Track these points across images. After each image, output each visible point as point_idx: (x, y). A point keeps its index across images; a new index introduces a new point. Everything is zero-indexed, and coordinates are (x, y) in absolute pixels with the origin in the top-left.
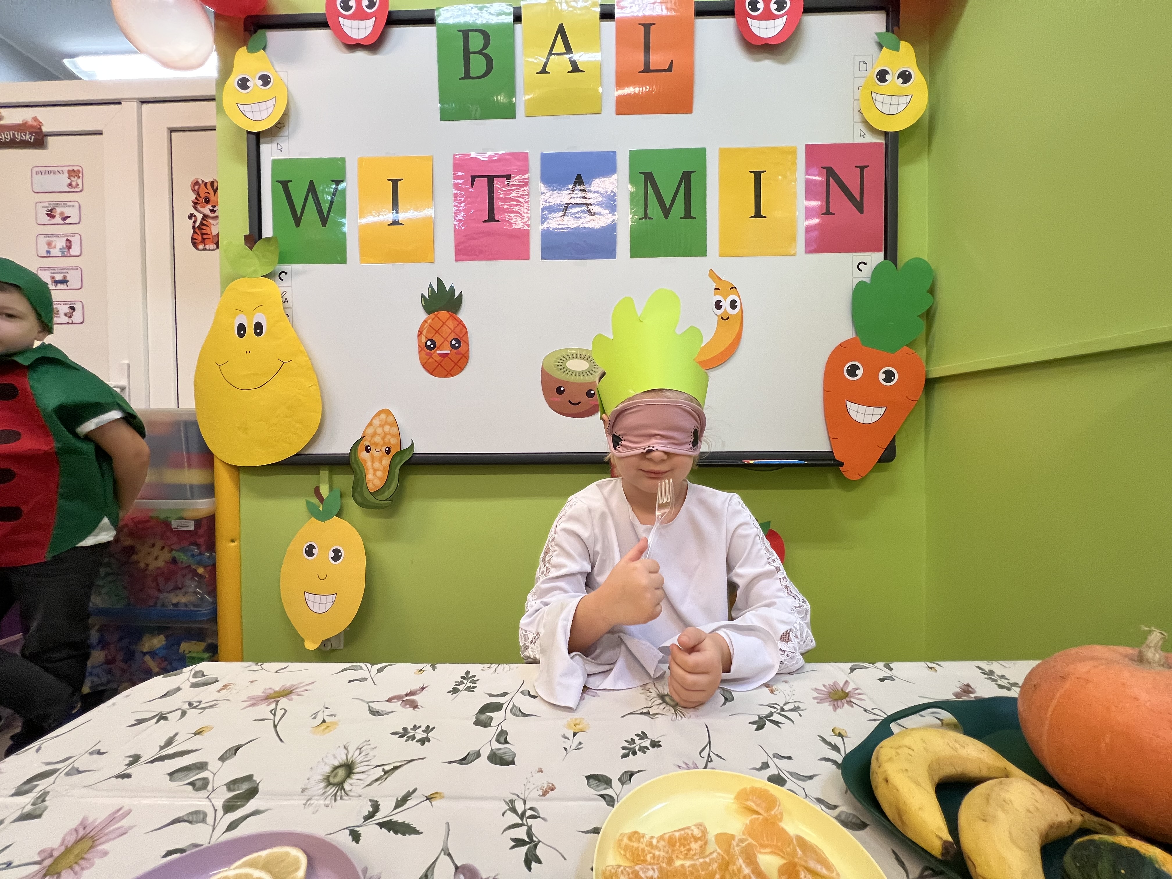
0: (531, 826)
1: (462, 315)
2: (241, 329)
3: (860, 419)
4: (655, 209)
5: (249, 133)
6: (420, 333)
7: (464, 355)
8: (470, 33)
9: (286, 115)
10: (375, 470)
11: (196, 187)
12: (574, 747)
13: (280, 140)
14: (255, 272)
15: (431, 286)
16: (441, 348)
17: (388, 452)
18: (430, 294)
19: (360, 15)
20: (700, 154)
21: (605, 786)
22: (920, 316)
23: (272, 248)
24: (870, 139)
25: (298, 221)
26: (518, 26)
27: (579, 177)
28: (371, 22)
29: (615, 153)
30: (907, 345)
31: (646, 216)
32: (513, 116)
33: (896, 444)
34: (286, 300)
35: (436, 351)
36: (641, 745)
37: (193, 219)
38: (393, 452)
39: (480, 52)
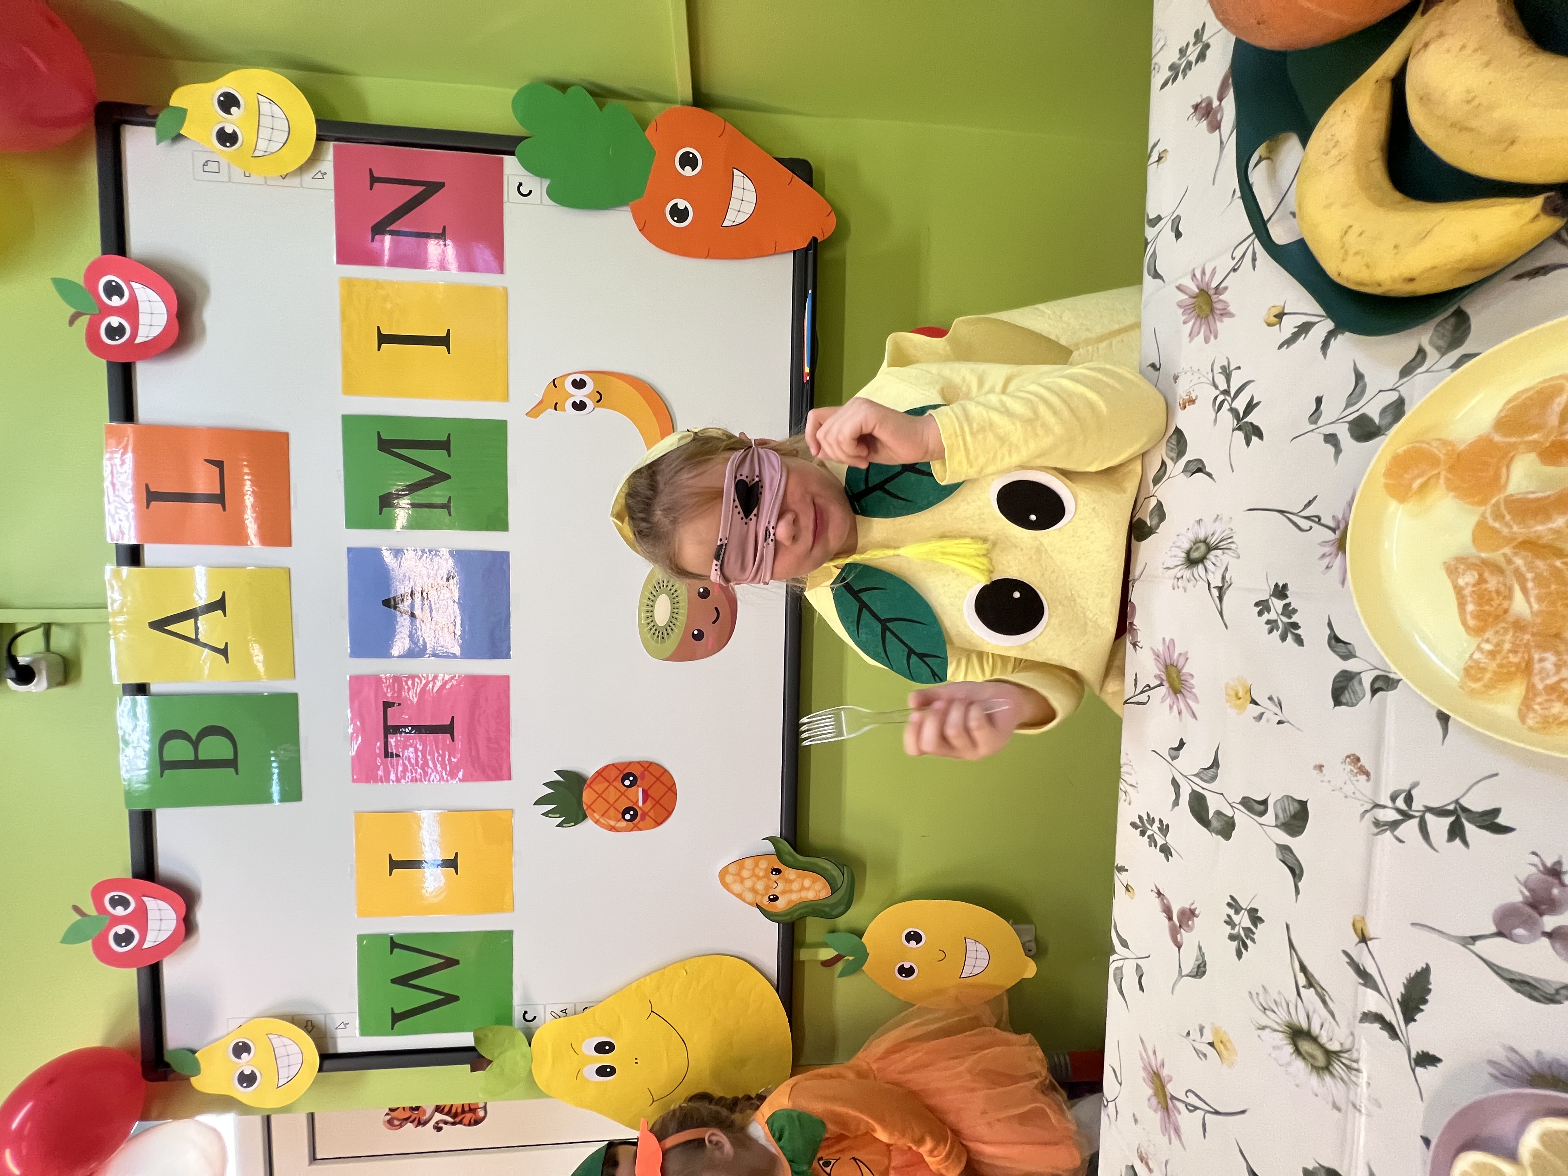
0: (1426, 807)
1: (589, 770)
2: (603, 1071)
3: (749, 208)
4: (437, 493)
5: (320, 1070)
6: (612, 829)
7: (646, 769)
8: (166, 758)
9: (293, 1019)
10: (803, 888)
11: (396, 1122)
12: (1277, 710)
13: (331, 1026)
14: (524, 1056)
15: (546, 814)
16: (635, 801)
17: (778, 871)
18: (558, 815)
19: (140, 918)
20: (351, 423)
21: (1355, 682)
22: (601, 106)
23: (490, 1035)
24: (327, 164)
25: (450, 999)
26: (154, 689)
27: (387, 603)
28: (150, 903)
29: (349, 550)
30: (644, 130)
31: (446, 506)
32: (294, 697)
33: (787, 157)
34: (564, 1011)
35: (638, 806)
36: (1280, 612)
37: (441, 1125)
38: (778, 865)
39: (195, 744)
